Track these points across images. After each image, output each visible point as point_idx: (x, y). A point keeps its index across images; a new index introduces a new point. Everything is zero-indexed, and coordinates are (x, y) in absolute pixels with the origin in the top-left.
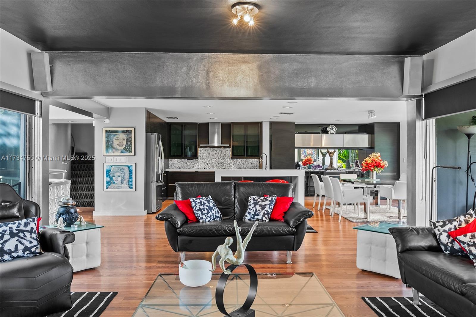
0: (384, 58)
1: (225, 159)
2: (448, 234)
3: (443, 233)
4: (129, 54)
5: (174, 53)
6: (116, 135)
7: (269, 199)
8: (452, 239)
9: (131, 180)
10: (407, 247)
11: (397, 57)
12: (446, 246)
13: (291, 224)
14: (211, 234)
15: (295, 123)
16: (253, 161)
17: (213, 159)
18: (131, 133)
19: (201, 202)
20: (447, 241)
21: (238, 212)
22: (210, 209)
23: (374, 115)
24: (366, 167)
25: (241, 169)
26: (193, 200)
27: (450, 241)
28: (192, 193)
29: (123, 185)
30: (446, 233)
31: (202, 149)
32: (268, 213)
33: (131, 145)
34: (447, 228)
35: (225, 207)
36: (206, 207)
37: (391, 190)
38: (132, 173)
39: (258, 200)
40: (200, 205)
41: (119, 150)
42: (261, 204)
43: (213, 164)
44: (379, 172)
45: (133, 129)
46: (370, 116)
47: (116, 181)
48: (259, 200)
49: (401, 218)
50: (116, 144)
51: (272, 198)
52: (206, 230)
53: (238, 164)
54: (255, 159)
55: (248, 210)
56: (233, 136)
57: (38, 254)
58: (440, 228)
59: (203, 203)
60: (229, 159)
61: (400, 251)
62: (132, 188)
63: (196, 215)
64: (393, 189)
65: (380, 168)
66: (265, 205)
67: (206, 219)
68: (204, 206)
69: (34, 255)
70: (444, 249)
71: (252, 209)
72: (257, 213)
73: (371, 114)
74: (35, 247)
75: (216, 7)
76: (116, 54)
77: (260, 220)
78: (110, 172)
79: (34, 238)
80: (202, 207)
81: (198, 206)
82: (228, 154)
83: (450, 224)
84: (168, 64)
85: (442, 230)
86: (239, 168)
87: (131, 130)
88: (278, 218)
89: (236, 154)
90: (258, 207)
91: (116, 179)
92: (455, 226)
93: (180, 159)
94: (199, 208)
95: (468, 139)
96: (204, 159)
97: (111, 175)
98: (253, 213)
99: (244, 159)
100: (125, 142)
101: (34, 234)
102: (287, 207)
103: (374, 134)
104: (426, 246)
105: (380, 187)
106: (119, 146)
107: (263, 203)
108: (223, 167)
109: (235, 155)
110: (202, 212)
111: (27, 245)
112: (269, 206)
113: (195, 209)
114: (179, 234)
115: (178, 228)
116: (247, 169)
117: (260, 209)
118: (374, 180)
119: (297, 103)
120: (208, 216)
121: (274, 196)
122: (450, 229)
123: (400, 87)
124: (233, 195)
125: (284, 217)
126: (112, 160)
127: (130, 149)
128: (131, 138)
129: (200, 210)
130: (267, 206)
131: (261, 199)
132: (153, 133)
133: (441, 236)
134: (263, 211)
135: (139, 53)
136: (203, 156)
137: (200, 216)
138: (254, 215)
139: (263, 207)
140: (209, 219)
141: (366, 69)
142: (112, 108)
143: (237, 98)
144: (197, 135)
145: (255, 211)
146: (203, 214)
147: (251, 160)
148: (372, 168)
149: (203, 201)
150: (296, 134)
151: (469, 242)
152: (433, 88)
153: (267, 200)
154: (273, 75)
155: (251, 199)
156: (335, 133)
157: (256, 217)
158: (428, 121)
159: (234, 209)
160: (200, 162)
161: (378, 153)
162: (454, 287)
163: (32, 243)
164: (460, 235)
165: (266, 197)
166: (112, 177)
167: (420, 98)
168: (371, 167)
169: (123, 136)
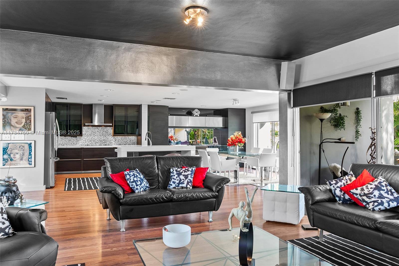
0: (267, 61)
1: (107, 136)
2: (340, 189)
3: (337, 188)
4: (61, 38)
5: (104, 41)
6: (15, 113)
7: (190, 169)
8: (343, 192)
9: (30, 157)
10: (316, 201)
11: (276, 61)
12: (339, 197)
13: (214, 189)
14: (151, 202)
15: (168, 106)
16: (131, 138)
17: (95, 136)
18: (31, 112)
19: (134, 174)
20: (340, 194)
21: (162, 182)
22: (142, 180)
23: (238, 103)
24: (232, 143)
25: (121, 145)
26: (127, 173)
27: (342, 194)
28: (121, 167)
29: (21, 162)
30: (339, 188)
31: (85, 127)
32: (191, 182)
33: (31, 123)
34: (339, 185)
35: (150, 178)
36: (139, 179)
37: (258, 160)
38: (31, 150)
39: (180, 171)
40: (134, 177)
41: (17, 128)
42: (184, 174)
43: (95, 141)
44: (241, 146)
45: (32, 108)
46: (235, 103)
47: (13, 158)
48: (182, 171)
49: (263, 180)
50: (13, 122)
51: (192, 169)
52: (142, 199)
53: (119, 141)
54: (134, 137)
55: (173, 180)
56: (115, 116)
57: (11, 234)
58: (334, 185)
59: (136, 176)
60: (110, 137)
61: (311, 203)
62: (31, 164)
63: (131, 186)
64: (259, 159)
65: (242, 143)
66: (188, 175)
67: (140, 189)
68: (137, 178)
69: (7, 236)
70: (338, 199)
71: (177, 179)
72: (181, 182)
73: (235, 102)
74: (8, 228)
75: (173, 7)
76: (47, 36)
77: (185, 187)
78: (7, 149)
79: (5, 219)
80: (135, 179)
81: (132, 178)
82: (109, 132)
83: (340, 182)
84: (98, 50)
85: (336, 186)
86: (119, 144)
87: (31, 109)
88: (198, 185)
89: (118, 132)
90: (182, 177)
91: (13, 156)
92: (344, 183)
93: (64, 137)
94: (134, 180)
95: (321, 123)
96: (87, 136)
97: (9, 153)
98: (178, 182)
99: (124, 137)
100: (24, 121)
101: (5, 214)
102: (204, 175)
103: (227, 117)
104: (327, 199)
105: (247, 158)
106: (18, 124)
107: (186, 174)
108: (105, 144)
109: (116, 133)
110: (136, 183)
111: (1, 227)
112: (191, 176)
113: (130, 181)
114: (121, 204)
115: (122, 199)
116: (126, 145)
117: (184, 179)
118: (237, 153)
119: (187, 90)
120: (141, 187)
121: (193, 167)
122: (341, 186)
123: (277, 83)
124: (157, 167)
125: (203, 184)
126: (10, 137)
127: (29, 127)
128: (31, 116)
129: (134, 181)
130: (189, 176)
131: (183, 170)
132: (52, 112)
133: (336, 191)
134: (187, 180)
135: (70, 37)
136: (86, 134)
137: (135, 187)
138: (179, 184)
139: (186, 177)
140: (142, 189)
141: (256, 68)
142: (10, 86)
143: (156, 84)
144: (82, 115)
145: (179, 180)
146: (137, 185)
147: (130, 137)
148: (237, 144)
149: (135, 174)
150: (169, 116)
151: (361, 193)
152: (301, 86)
153: (188, 171)
154: (189, 67)
155: (174, 171)
156: (199, 115)
157: (181, 185)
158: (295, 109)
159: (159, 179)
160: (84, 139)
161: (240, 132)
162: (369, 224)
163: (5, 224)
164: (353, 189)
165: (187, 168)
166: (10, 154)
167: (290, 92)
168: (235, 142)
169: (22, 115)
